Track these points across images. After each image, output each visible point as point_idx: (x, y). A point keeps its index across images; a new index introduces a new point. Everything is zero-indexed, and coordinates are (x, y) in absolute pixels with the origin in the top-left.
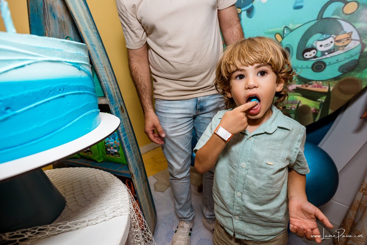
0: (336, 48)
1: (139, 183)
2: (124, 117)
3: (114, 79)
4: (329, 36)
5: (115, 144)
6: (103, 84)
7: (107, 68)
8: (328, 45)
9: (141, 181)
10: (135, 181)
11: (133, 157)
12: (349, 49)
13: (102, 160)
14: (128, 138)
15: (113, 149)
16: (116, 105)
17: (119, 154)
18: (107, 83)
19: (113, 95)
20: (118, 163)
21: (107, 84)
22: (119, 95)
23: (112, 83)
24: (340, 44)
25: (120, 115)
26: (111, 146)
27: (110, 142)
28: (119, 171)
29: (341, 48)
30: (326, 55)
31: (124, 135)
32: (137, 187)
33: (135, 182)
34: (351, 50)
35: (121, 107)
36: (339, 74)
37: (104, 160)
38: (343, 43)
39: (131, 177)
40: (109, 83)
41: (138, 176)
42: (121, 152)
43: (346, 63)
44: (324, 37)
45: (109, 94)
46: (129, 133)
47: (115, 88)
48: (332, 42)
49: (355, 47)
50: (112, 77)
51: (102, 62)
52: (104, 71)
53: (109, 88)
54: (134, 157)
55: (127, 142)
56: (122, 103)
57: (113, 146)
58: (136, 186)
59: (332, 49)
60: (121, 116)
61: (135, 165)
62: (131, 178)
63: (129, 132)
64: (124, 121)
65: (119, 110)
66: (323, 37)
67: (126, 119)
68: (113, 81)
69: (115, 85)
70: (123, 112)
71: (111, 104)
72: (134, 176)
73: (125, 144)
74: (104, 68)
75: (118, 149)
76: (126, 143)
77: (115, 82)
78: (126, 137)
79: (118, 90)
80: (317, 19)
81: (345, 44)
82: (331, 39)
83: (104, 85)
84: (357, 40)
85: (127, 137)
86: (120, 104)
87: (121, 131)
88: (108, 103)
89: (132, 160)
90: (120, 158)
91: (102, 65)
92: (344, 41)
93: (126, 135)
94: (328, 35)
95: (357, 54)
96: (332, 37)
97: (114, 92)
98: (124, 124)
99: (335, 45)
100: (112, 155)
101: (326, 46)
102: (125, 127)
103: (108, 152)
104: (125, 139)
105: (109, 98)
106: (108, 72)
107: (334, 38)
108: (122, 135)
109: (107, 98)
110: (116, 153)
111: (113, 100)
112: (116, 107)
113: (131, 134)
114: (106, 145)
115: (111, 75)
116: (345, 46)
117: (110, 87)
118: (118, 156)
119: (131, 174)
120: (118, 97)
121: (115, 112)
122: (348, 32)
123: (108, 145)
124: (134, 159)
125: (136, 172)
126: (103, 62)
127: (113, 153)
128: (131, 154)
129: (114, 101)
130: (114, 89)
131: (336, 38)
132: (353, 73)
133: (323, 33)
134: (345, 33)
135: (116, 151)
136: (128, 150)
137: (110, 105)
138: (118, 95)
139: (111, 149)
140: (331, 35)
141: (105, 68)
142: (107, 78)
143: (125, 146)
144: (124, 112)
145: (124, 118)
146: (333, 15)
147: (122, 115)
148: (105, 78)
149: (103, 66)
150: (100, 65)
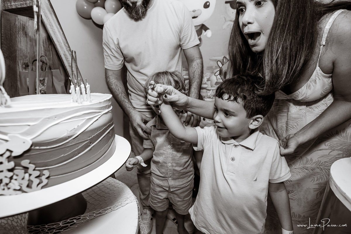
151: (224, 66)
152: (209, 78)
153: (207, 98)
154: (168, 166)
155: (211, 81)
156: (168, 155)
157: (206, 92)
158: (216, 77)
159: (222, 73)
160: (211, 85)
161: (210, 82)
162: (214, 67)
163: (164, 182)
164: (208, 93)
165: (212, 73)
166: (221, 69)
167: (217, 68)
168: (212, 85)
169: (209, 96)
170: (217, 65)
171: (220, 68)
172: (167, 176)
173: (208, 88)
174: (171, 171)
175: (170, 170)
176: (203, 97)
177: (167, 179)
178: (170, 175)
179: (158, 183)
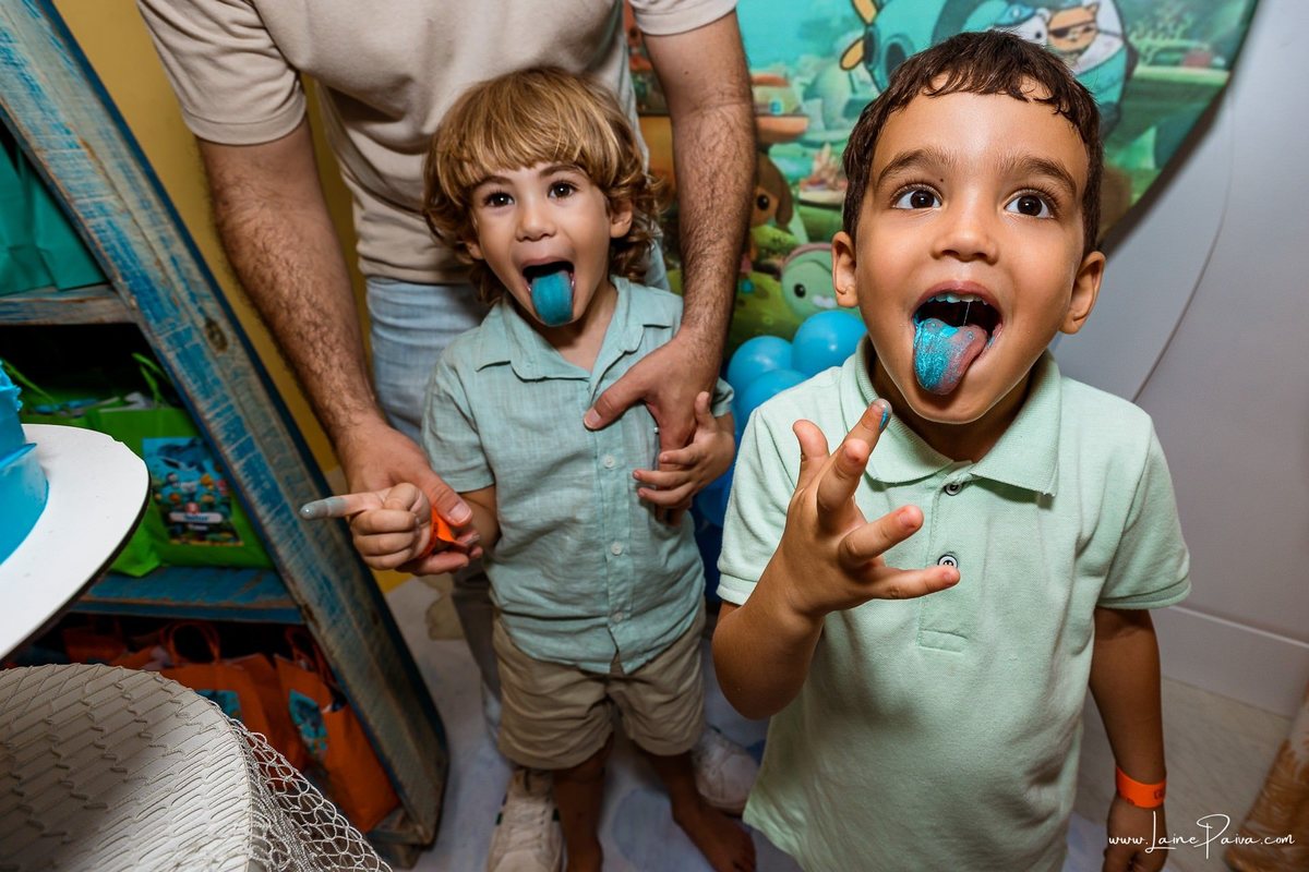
2: (233, 365)
3: (151, 197)
4: (1027, 12)
5: (204, 490)
6: (91, 230)
7: (99, 145)
9: (354, 624)
10: (323, 631)
11: (301, 535)
12: (1092, 65)
13: (151, 563)
14: (265, 459)
15: (202, 511)
16: (179, 319)
17: (232, 531)
18: (109, 223)
19: (155, 274)
20: (237, 568)
21: (114, 228)
22: (188, 270)
23: (142, 218)
24: (1063, 45)
25: (208, 364)
26: (186, 499)
27: (177, 481)
28: (241, 603)
31: (242, 452)
32: (336, 655)
33: (323, 639)
34: (1097, 67)
35: (210, 323)
37: (164, 560)
38: (1074, 40)
39: (305, 619)
40: (122, 222)
41: (338, 611)
42: (236, 519)
44: (1016, 13)
45: (133, 273)
46: (265, 436)
47: (163, 239)
48: (1036, 36)
49: (1109, 60)
50: (136, 188)
51: (63, 117)
52: (87, 165)
53: (125, 245)
54: (306, 535)
55: (262, 477)
56: (211, 307)
57: (197, 498)
60: (214, 366)
61: (313, 567)
62: (305, 628)
63: (265, 430)
64: (233, 389)
65: (197, 339)
66: (1011, 14)
67: (241, 378)
68: (145, 208)
69: (162, 223)
70: (223, 344)
71: (152, 322)
72: (317, 611)
73: (255, 488)
74: (84, 150)
75: (223, 508)
76: (258, 484)
77: (158, 208)
78: (250, 455)
79: (180, 248)
81: (1079, 45)
83: (97, 232)
84: (1114, 34)
85: (258, 457)
86: (201, 310)
87: (220, 437)
88: (130, 318)
89: (298, 549)
90: (241, 544)
91: (68, 132)
92: (1075, 33)
93: (252, 448)
94: (1026, 6)
95: (1114, 84)
96: (1041, 15)
97: (159, 262)
98: (233, 401)
100: (201, 536)
102: (239, 412)
103: (179, 528)
104: (249, 467)
105: (132, 292)
106: (109, 164)
107: (1044, 19)
108: (228, 451)
109: (124, 294)
110: (216, 528)
111: (157, 299)
112: (180, 329)
113: (277, 436)
115: (130, 179)
116: (1080, 52)
117: (132, 237)
118: (227, 540)
119: (305, 611)
120: (184, 280)
121: (178, 356)
123: (171, 495)
124: (309, 541)
125: (322, 595)
126: (73, 116)
127: (204, 528)
128: (290, 523)
129: (168, 305)
130: (157, 246)
131: (1051, 20)
133: (1010, 1)
135: (215, 518)
136: (269, 511)
137: (147, 325)
138: (183, 272)
139: (190, 515)
140: (1036, 7)
141: (87, 145)
142: (110, 200)
143: (254, 496)
144: (230, 347)
145: (228, 372)
147: (217, 359)
148: (97, 199)
149: (76, 138)
150: (58, 137)
151: (883, 12)
152: (815, 82)
153: (809, 188)
154: (609, 558)
155: (823, 97)
156: (605, 505)
157: (804, 155)
158: (850, 76)
159: (876, 52)
160: (824, 119)
161: (817, 102)
162: (836, 23)
163: (585, 638)
164: (813, 158)
165: (828, 54)
166: (871, 29)
167: (851, 28)
168: (833, 119)
169: (819, 173)
170: (849, 11)
171: (868, 26)
172: (604, 608)
173: (810, 137)
174: (624, 581)
175: (619, 573)
176: (790, 182)
177: (603, 620)
178: (621, 600)
179: (552, 653)
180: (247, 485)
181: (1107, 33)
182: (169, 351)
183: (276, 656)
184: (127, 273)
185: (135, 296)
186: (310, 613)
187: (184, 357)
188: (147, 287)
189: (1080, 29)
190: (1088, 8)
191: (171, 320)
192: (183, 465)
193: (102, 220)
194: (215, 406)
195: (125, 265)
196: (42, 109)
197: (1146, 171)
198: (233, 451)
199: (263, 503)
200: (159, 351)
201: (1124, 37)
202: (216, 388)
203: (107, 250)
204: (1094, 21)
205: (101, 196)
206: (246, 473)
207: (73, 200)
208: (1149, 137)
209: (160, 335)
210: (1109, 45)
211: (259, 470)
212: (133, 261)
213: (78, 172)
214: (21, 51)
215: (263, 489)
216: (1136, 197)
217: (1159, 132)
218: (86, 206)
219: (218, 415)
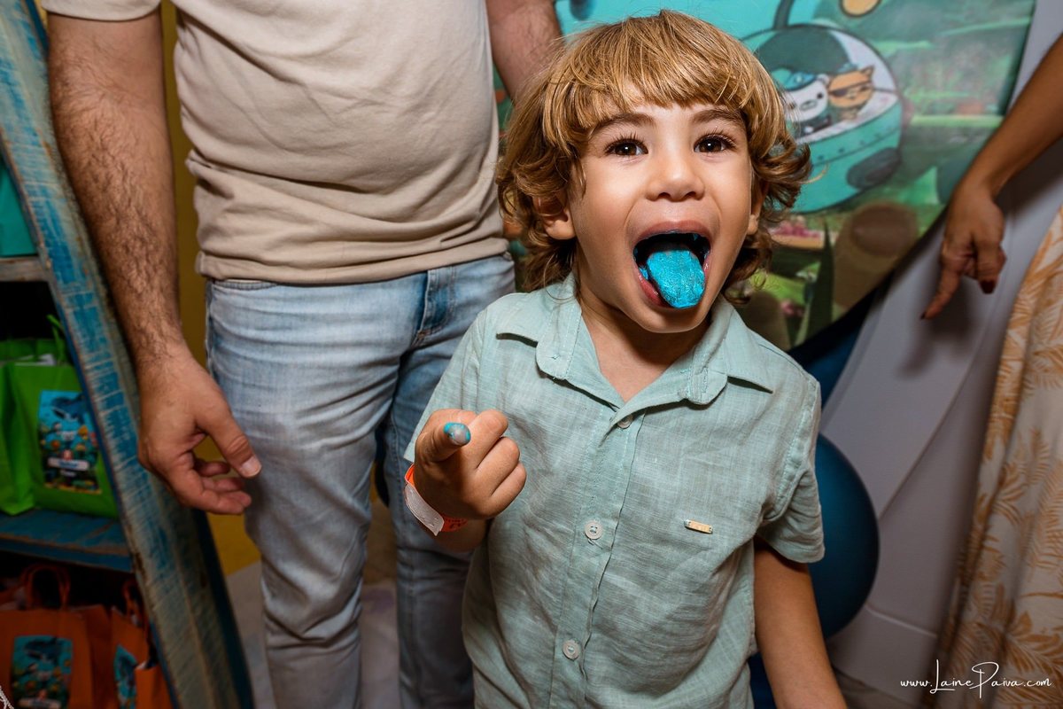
0: (833, 115)
1: (167, 592)
4: (809, 78)
5: (80, 440)
6: (30, 205)
8: (812, 104)
9: (181, 581)
10: (148, 583)
11: (148, 487)
13: (27, 504)
15: (74, 458)
17: (93, 479)
18: (48, 203)
19: (73, 247)
20: (92, 516)
21: (49, 207)
24: (843, 102)
25: (99, 323)
26: (63, 446)
27: (60, 430)
28: (85, 546)
29: (847, 114)
30: (808, 134)
31: (110, 403)
32: (155, 608)
33: (147, 590)
34: (876, 119)
36: (848, 191)
37: (37, 503)
38: (852, 98)
40: (58, 203)
42: (99, 469)
43: (867, 160)
44: (799, 79)
45: (56, 243)
48: (820, 96)
49: (887, 112)
51: (34, 123)
52: (42, 160)
53: (55, 221)
55: (124, 428)
57: (72, 446)
58: (152, 606)
59: (825, 115)
61: (153, 520)
62: (133, 577)
65: (95, 304)
66: (795, 80)
71: (61, 282)
72: (146, 561)
73: (115, 436)
74: (44, 149)
75: (91, 458)
76: (118, 433)
78: (118, 408)
80: (774, 28)
81: (858, 101)
82: (817, 87)
83: (35, 207)
84: (889, 91)
85: (124, 411)
87: (95, 386)
88: (44, 277)
89: (142, 500)
90: (99, 492)
91: (35, 135)
92: (853, 92)
93: (121, 402)
94: (807, 72)
95: (893, 133)
96: (821, 80)
98: (114, 357)
99: (830, 107)
100: (69, 482)
101: (805, 107)
102: (117, 370)
103: (53, 472)
104: (114, 418)
105: (50, 256)
107: (825, 82)
108: (98, 399)
109: (44, 256)
110: (82, 475)
111: (70, 266)
112: (83, 293)
114: (44, 442)
116: (859, 107)
117: (62, 215)
118: (88, 488)
119: (136, 559)
121: (75, 313)
122: (862, 66)
123: (53, 442)
124: (154, 494)
125: (156, 548)
127: (72, 474)
129: (77, 271)
132: (887, 190)
133: (793, 69)
134: (854, 69)
135: (83, 465)
136: (123, 460)
137: (55, 284)
139: (64, 461)
140: (816, 73)
142: (53, 186)
143: (112, 443)
146: (817, 15)
148: (43, 184)
149: (40, 140)
150: (26, 136)
180: (108, 432)
181: (882, 90)
182: (68, 307)
183: (114, 609)
184: (51, 241)
185: (51, 260)
186: (140, 562)
187: (80, 315)
188: (64, 255)
189: (858, 89)
190: (863, 71)
191: (77, 284)
192: (68, 416)
193: (42, 200)
194: (97, 359)
195: (50, 236)
196: (19, 116)
197: (931, 207)
198: (103, 401)
199: (119, 451)
200: (60, 306)
201: (899, 93)
202: (102, 346)
203: (38, 221)
204: (870, 81)
205: (46, 182)
206: (110, 422)
207: (23, 180)
208: (931, 177)
209: (64, 293)
210: (885, 100)
211: (123, 422)
212: (58, 234)
213: (34, 162)
214: (17, 76)
215: (122, 439)
216: (923, 229)
217: (940, 171)
218: (32, 187)
219: (97, 368)
